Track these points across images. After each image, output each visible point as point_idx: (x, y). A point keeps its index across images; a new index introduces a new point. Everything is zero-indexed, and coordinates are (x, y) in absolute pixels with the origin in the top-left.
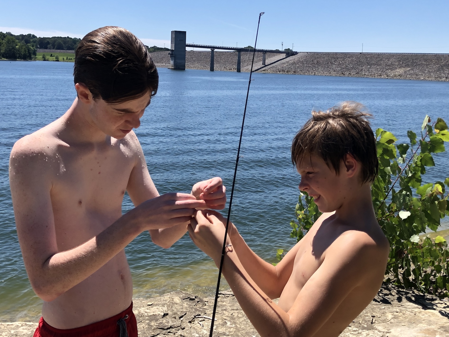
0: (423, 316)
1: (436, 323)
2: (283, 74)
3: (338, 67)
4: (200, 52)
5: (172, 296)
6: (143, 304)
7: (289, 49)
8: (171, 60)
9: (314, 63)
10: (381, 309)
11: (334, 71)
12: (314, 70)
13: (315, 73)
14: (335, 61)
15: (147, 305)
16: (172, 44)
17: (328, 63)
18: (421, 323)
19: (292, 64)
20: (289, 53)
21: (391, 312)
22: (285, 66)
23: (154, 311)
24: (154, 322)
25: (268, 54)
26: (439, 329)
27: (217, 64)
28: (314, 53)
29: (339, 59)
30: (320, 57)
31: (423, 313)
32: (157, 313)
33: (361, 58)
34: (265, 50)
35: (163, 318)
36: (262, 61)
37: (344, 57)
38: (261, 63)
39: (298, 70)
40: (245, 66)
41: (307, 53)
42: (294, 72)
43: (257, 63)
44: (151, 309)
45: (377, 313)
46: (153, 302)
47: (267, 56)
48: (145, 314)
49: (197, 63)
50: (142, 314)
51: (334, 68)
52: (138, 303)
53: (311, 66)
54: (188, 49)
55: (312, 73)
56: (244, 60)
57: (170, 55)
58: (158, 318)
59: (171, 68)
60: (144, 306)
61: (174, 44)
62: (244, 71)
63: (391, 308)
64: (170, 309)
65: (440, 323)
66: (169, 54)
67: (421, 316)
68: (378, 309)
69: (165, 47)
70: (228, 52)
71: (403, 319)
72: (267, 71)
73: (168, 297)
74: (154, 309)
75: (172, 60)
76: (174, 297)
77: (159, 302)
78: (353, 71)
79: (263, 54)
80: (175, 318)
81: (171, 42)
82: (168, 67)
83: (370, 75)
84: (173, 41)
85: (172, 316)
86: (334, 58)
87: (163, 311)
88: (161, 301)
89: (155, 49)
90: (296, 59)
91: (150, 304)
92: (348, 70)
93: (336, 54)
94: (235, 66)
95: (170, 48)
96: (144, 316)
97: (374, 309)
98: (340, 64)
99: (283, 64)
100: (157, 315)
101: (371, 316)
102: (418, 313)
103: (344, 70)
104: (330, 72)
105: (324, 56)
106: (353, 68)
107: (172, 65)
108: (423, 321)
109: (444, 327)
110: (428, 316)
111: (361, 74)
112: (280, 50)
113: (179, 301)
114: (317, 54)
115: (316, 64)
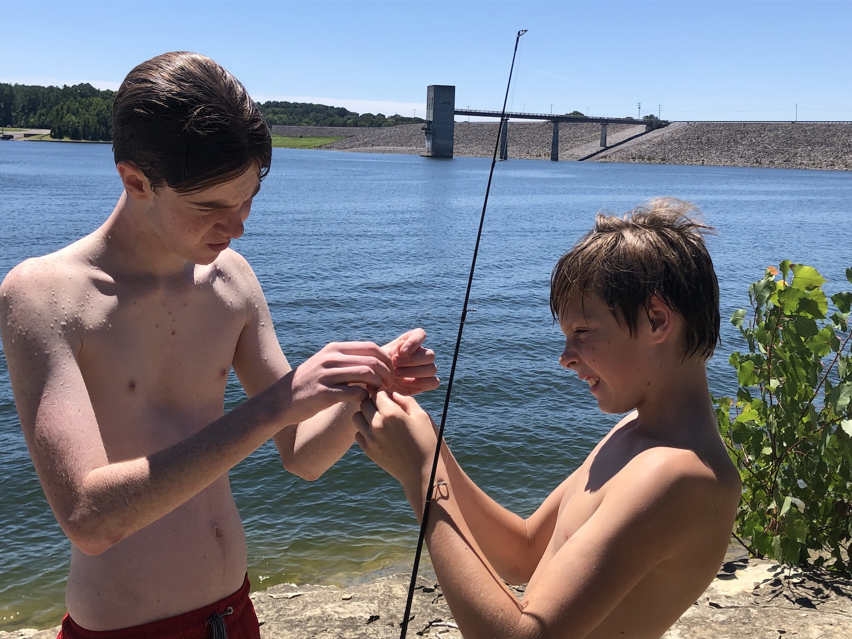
2: (640, 163)
3: (748, 150)
4: (481, 125)
5: (390, 584)
6: (334, 597)
7: (652, 116)
8: (426, 141)
9: (701, 143)
10: (799, 618)
11: (741, 157)
12: (702, 155)
13: (703, 160)
14: (742, 138)
15: (341, 599)
16: (428, 111)
17: (729, 142)
19: (658, 145)
20: (653, 124)
21: (818, 625)
22: (644, 149)
23: (352, 610)
24: (351, 632)
25: (611, 125)
27: (513, 145)
28: (702, 124)
29: (751, 134)
30: (714, 130)
32: (357, 615)
33: (793, 132)
34: (606, 118)
35: (368, 624)
36: (600, 139)
37: (761, 129)
38: (599, 142)
39: (671, 156)
40: (567, 150)
41: (688, 122)
42: (663, 159)
43: (590, 144)
44: (347, 606)
45: (789, 625)
46: (354, 593)
47: (609, 131)
48: (334, 615)
49: (476, 144)
50: (329, 615)
51: (741, 152)
52: (324, 594)
53: (695, 147)
54: (458, 119)
55: (696, 161)
56: (565, 137)
57: (424, 131)
58: (359, 624)
59: (426, 155)
60: (335, 601)
61: (433, 110)
62: (566, 158)
63: (820, 615)
64: (384, 608)
66: (423, 129)
68: (794, 618)
69: (416, 117)
70: (534, 124)
72: (610, 157)
73: (382, 585)
74: (353, 607)
75: (428, 140)
76: (394, 586)
77: (364, 594)
78: (778, 156)
79: (601, 126)
80: (392, 625)
81: (428, 106)
82: (422, 153)
83: (812, 164)
84: (431, 105)
85: (385, 622)
86: (741, 133)
87: (369, 611)
88: (368, 592)
89: (397, 120)
90: (665, 135)
91: (348, 596)
92: (769, 154)
93: (745, 124)
94: (547, 150)
95: (425, 118)
96: (331, 619)
97: (785, 617)
98: (752, 144)
99: (642, 143)
100: (357, 618)
101: (778, 631)
103: (760, 154)
104: (732, 158)
105: (721, 129)
106: (776, 152)
107: (428, 148)
111: (794, 162)
112: (635, 117)
113: (402, 594)
114: (708, 124)
115: (706, 143)
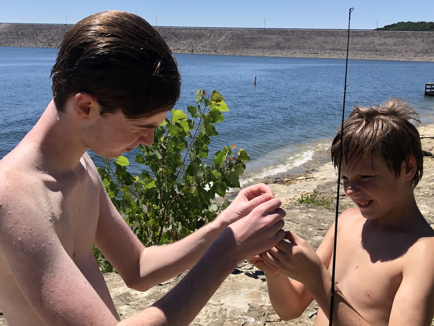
0: (241, 281)
1: (254, 285)
3: (44, 39)
9: (19, 35)
11: (41, 42)
12: (20, 41)
13: (21, 44)
14: (40, 33)
17: (33, 35)
18: (243, 288)
26: (260, 290)
28: (18, 24)
29: (45, 31)
30: (25, 28)
31: (240, 278)
33: (66, 30)
37: (50, 28)
39: (3, 42)
41: (10, 24)
51: (40, 40)
53: (15, 37)
55: (17, 45)
65: (258, 284)
67: (239, 281)
71: (226, 287)
86: (39, 30)
92: (55, 41)
93: (41, 25)
98: (45, 36)
102: (235, 279)
103: (50, 41)
104: (36, 43)
105: (28, 27)
108: (243, 286)
109: (263, 287)
110: (245, 280)
114: (21, 25)
115: (21, 35)
